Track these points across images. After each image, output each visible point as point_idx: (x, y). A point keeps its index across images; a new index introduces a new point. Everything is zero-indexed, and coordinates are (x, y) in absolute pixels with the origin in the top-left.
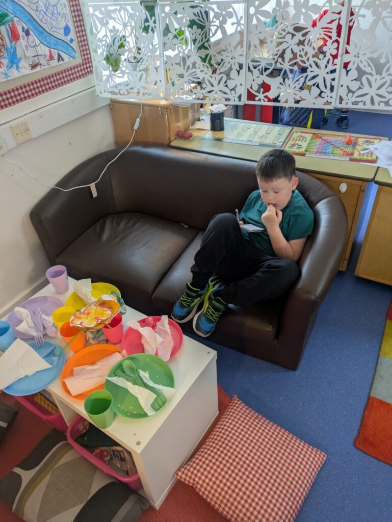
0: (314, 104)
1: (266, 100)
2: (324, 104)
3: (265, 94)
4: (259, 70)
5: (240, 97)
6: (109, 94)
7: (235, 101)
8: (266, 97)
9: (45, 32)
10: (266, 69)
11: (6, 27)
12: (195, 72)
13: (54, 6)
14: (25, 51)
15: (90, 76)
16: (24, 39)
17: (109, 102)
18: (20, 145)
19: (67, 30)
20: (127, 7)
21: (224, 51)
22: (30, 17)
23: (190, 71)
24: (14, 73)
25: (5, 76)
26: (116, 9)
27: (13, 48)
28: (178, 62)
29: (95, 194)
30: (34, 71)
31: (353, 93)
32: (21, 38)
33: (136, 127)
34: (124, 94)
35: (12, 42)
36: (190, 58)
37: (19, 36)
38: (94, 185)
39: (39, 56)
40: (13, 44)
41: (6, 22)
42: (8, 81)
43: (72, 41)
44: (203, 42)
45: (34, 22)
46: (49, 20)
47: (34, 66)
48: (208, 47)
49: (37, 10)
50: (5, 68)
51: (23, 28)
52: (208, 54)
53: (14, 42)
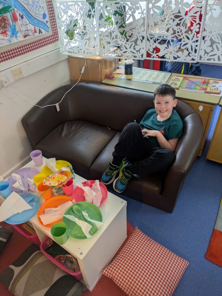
0: (185, 60)
1: (157, 57)
2: (190, 60)
3: (157, 54)
4: (154, 40)
5: (142, 56)
6: (68, 52)
7: (139, 57)
8: (157, 55)
9: (32, 17)
10: (158, 40)
11: (10, 13)
12: (117, 41)
13: (37, 2)
14: (21, 27)
15: (57, 42)
16: (20, 20)
17: (67, 57)
18: (16, 81)
19: (44, 16)
20: (79, 3)
21: (134, 29)
22: (23, 8)
23: (114, 40)
24: (14, 40)
25: (9, 42)
26: (73, 4)
27: (14, 26)
28: (108, 35)
29: (58, 110)
30: (25, 39)
31: (208, 53)
32: (18, 20)
33: (82, 72)
34: (76, 53)
35: (13, 22)
36: (114, 33)
37: (18, 19)
38: (58, 105)
39: (29, 31)
40: (14, 23)
41: (10, 11)
42: (11, 44)
43: (47, 22)
44: (122, 24)
45: (26, 11)
46: (34, 10)
47: (25, 36)
48: (125, 27)
49: (28, 4)
50: (9, 37)
51: (20, 14)
52: (125, 31)
53: (14, 22)
